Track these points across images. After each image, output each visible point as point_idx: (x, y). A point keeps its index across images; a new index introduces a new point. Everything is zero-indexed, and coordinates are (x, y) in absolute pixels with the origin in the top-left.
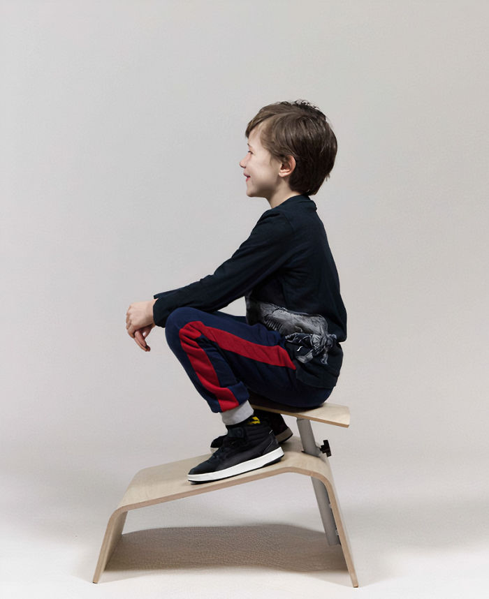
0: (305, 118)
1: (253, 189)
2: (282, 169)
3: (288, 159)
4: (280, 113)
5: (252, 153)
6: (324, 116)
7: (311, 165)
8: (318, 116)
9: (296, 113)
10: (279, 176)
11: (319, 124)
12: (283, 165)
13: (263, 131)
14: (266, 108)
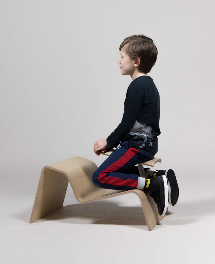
0: (143, 42)
2: (135, 64)
5: (123, 58)
7: (147, 61)
9: (140, 40)
10: (134, 67)
11: (149, 44)
12: (135, 62)
13: (126, 48)
14: (127, 38)
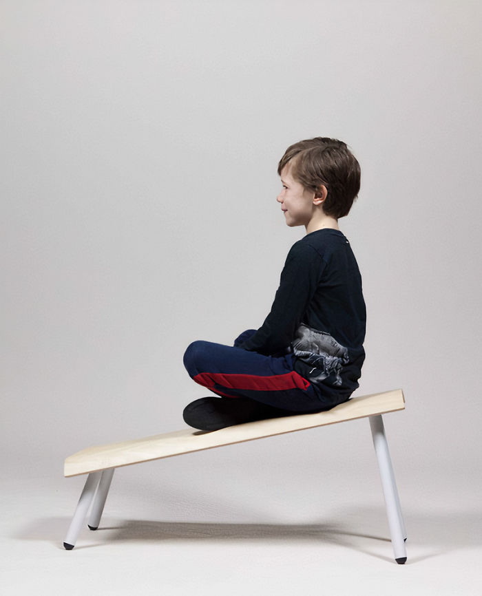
1: (291, 220)
3: (320, 188)
4: (305, 148)
6: (345, 145)
8: (340, 145)
